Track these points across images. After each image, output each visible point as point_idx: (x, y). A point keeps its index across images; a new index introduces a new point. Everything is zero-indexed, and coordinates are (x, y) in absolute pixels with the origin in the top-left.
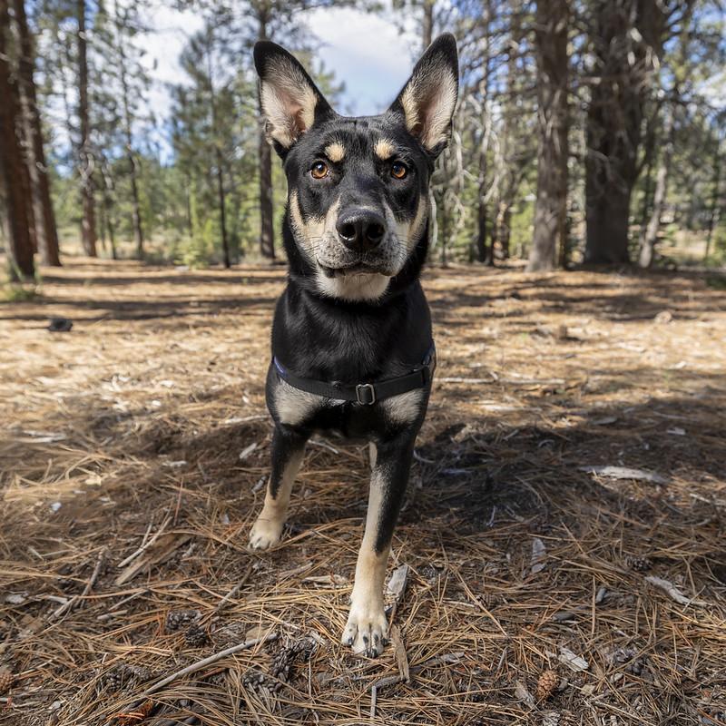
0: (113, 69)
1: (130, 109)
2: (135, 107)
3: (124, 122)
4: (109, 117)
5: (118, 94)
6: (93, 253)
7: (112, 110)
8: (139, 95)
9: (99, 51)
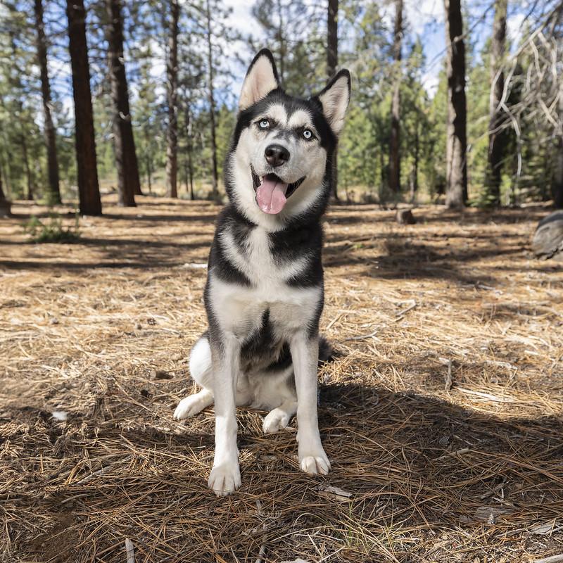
0: (200, 30)
1: (214, 65)
2: (218, 64)
3: (207, 77)
4: (195, 73)
5: (204, 52)
6: (174, 194)
7: (198, 67)
8: (221, 52)
9: (190, 16)
